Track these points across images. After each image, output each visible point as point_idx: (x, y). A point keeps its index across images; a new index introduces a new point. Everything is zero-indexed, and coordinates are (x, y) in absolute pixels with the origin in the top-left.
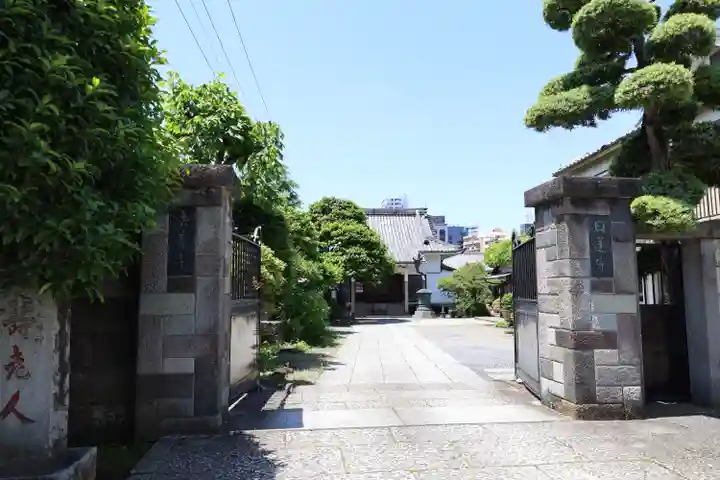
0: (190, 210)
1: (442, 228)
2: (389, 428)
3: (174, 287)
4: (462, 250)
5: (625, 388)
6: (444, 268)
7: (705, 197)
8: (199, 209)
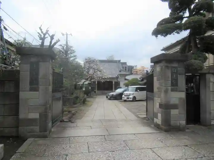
0: (37, 63)
1: (126, 66)
2: (104, 135)
3: (32, 90)
4: (132, 74)
5: (180, 121)
6: (126, 79)
7: (208, 59)
8: (40, 63)
